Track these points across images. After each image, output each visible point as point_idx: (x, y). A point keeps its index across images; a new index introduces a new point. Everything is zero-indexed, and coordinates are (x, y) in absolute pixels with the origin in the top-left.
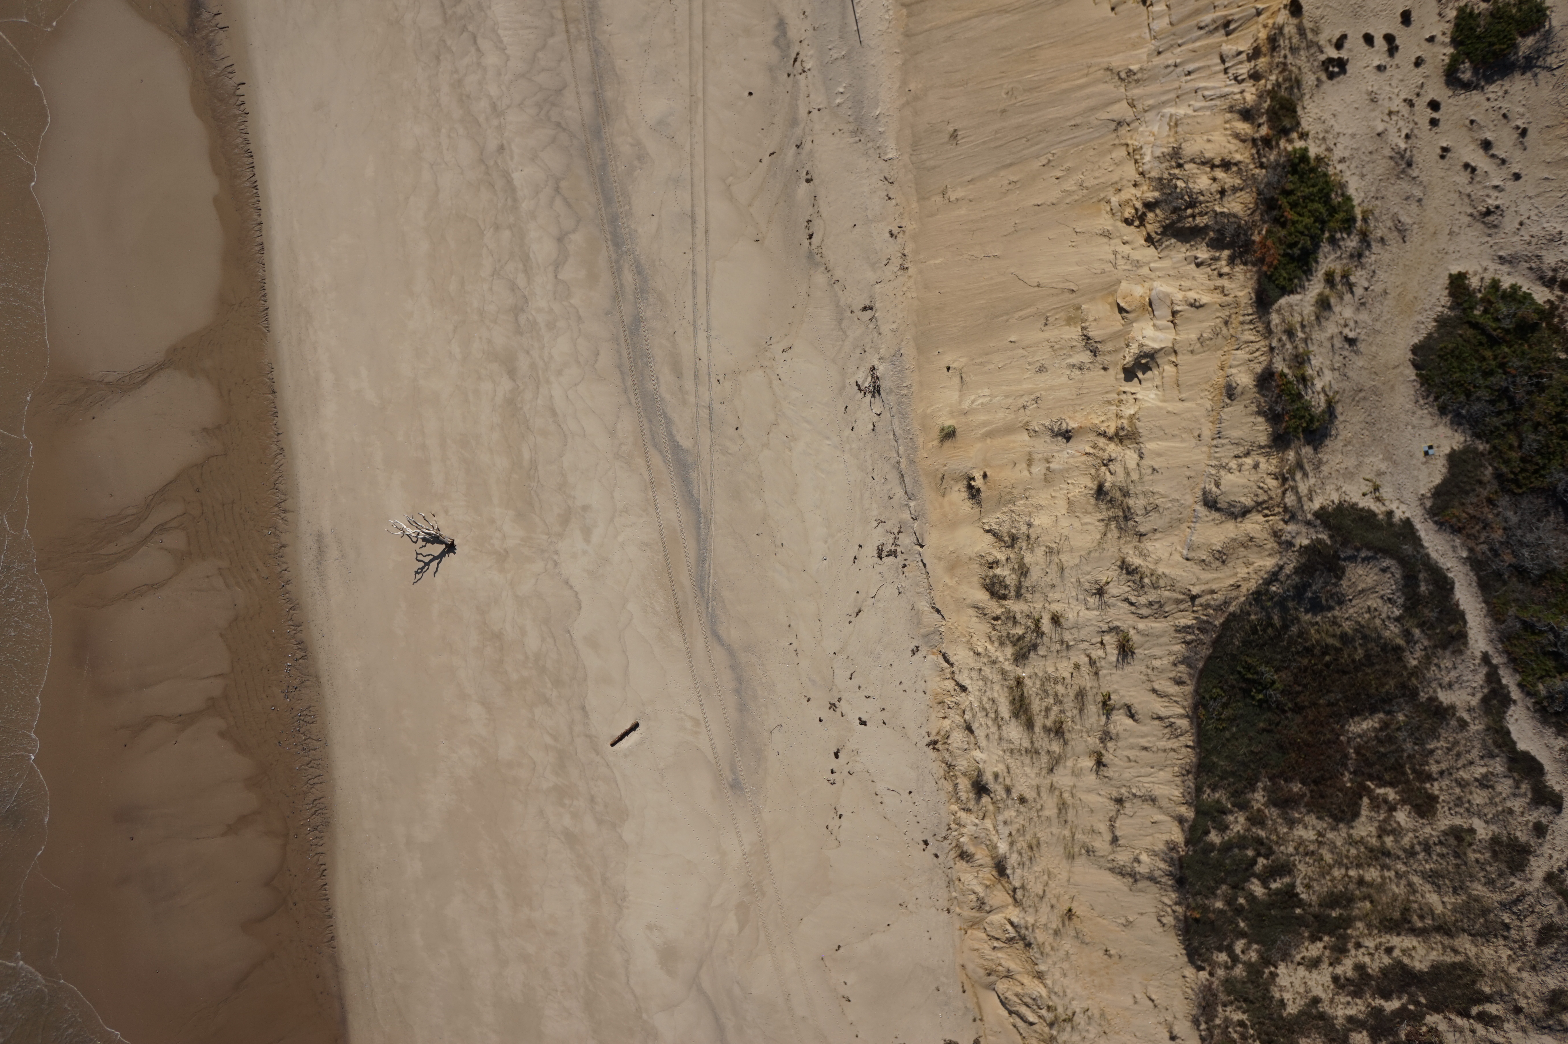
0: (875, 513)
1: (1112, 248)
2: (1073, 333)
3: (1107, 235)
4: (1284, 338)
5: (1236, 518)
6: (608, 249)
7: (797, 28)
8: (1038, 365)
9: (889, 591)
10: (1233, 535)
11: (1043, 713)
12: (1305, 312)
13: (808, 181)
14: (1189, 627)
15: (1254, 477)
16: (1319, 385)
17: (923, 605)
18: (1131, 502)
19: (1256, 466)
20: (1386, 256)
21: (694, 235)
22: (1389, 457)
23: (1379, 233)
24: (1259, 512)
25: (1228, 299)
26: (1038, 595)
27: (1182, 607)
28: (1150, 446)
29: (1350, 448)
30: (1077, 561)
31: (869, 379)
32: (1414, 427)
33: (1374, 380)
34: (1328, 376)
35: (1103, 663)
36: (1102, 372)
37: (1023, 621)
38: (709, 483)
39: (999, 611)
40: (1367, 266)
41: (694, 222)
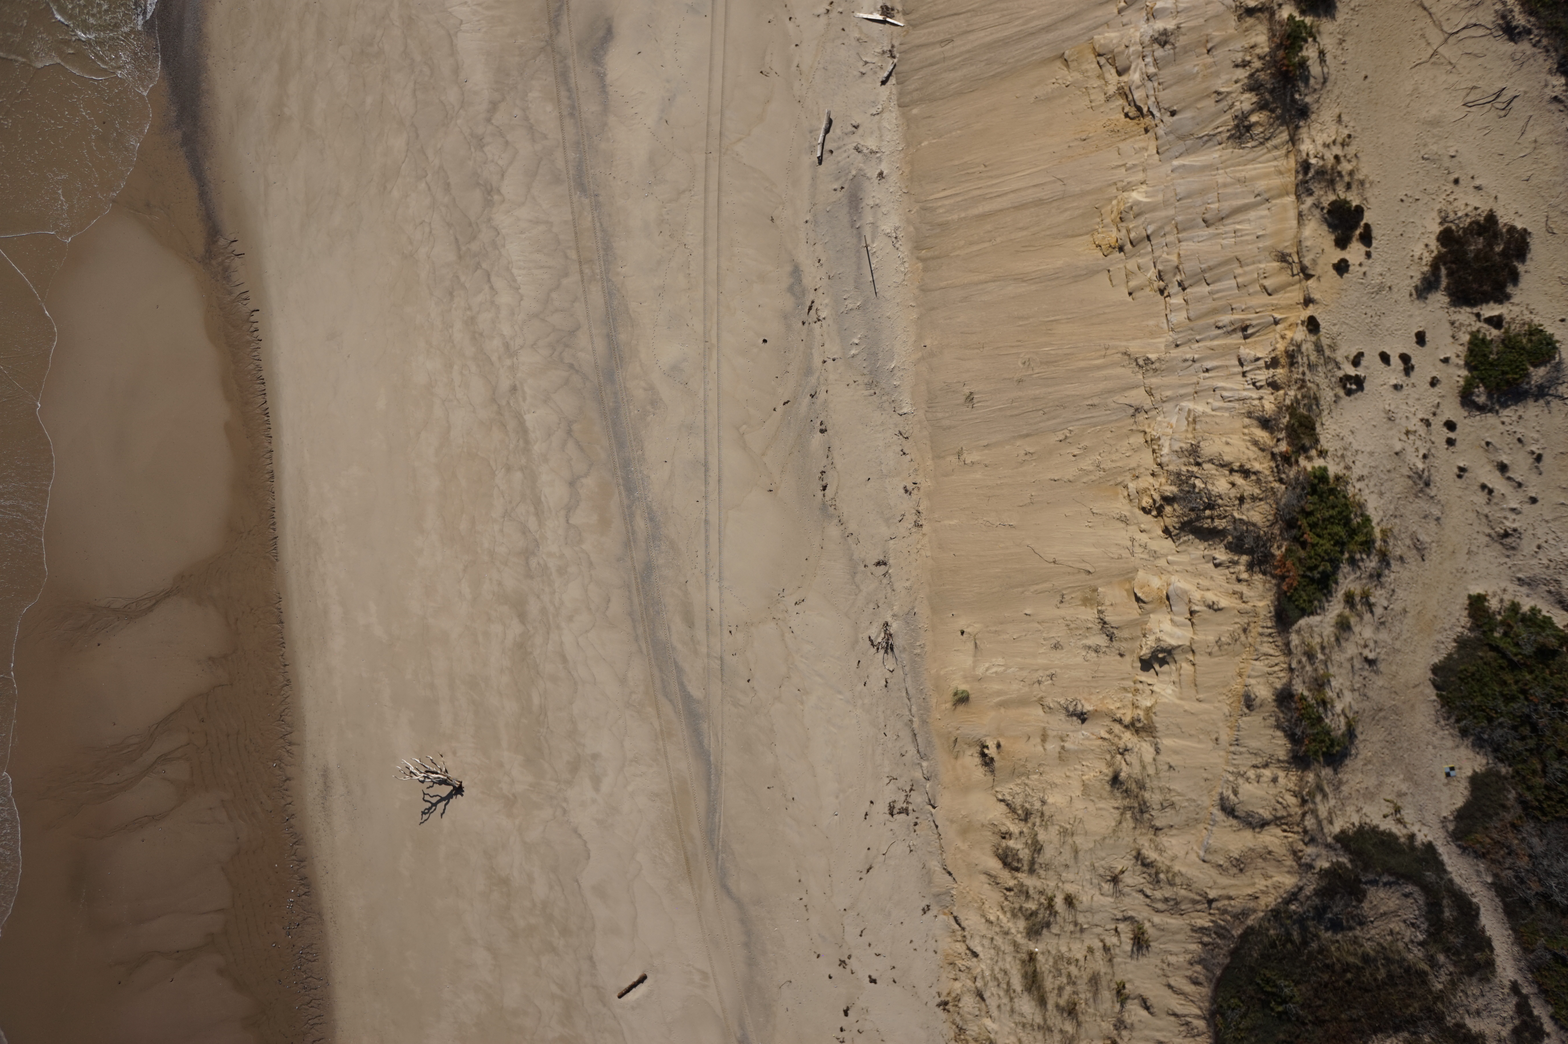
0: (887, 769)
1: (1130, 534)
2: (1089, 615)
3: (1124, 520)
4: (1304, 659)
5: (1254, 828)
6: (620, 494)
7: (812, 276)
8: (1054, 641)
9: (900, 848)
10: (1251, 845)
11: (1056, 991)
12: (1325, 633)
13: (822, 431)
14: (1206, 929)
15: (1273, 791)
16: (1339, 707)
17: (935, 865)
18: (1147, 795)
19: (1275, 780)
20: (1405, 575)
21: (706, 483)
22: (1409, 778)
23: (1398, 552)
24: (1278, 826)
25: (1248, 607)
26: (1051, 873)
27: (1199, 907)
28: (1166, 742)
29: (1370, 767)
30: (1091, 845)
31: (882, 635)
32: (1435, 747)
33: (1394, 699)
34: (1348, 697)
35: (1117, 951)
36: (1118, 657)
37: (1036, 896)
38: (720, 734)
39: (1011, 883)
40: (1387, 585)
41: (706, 470)
